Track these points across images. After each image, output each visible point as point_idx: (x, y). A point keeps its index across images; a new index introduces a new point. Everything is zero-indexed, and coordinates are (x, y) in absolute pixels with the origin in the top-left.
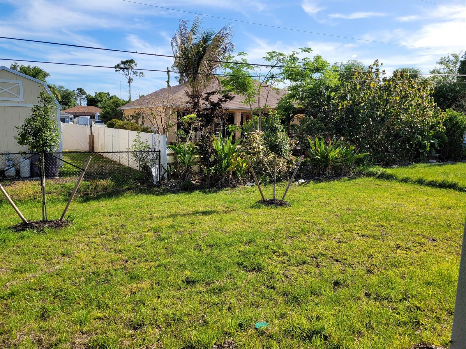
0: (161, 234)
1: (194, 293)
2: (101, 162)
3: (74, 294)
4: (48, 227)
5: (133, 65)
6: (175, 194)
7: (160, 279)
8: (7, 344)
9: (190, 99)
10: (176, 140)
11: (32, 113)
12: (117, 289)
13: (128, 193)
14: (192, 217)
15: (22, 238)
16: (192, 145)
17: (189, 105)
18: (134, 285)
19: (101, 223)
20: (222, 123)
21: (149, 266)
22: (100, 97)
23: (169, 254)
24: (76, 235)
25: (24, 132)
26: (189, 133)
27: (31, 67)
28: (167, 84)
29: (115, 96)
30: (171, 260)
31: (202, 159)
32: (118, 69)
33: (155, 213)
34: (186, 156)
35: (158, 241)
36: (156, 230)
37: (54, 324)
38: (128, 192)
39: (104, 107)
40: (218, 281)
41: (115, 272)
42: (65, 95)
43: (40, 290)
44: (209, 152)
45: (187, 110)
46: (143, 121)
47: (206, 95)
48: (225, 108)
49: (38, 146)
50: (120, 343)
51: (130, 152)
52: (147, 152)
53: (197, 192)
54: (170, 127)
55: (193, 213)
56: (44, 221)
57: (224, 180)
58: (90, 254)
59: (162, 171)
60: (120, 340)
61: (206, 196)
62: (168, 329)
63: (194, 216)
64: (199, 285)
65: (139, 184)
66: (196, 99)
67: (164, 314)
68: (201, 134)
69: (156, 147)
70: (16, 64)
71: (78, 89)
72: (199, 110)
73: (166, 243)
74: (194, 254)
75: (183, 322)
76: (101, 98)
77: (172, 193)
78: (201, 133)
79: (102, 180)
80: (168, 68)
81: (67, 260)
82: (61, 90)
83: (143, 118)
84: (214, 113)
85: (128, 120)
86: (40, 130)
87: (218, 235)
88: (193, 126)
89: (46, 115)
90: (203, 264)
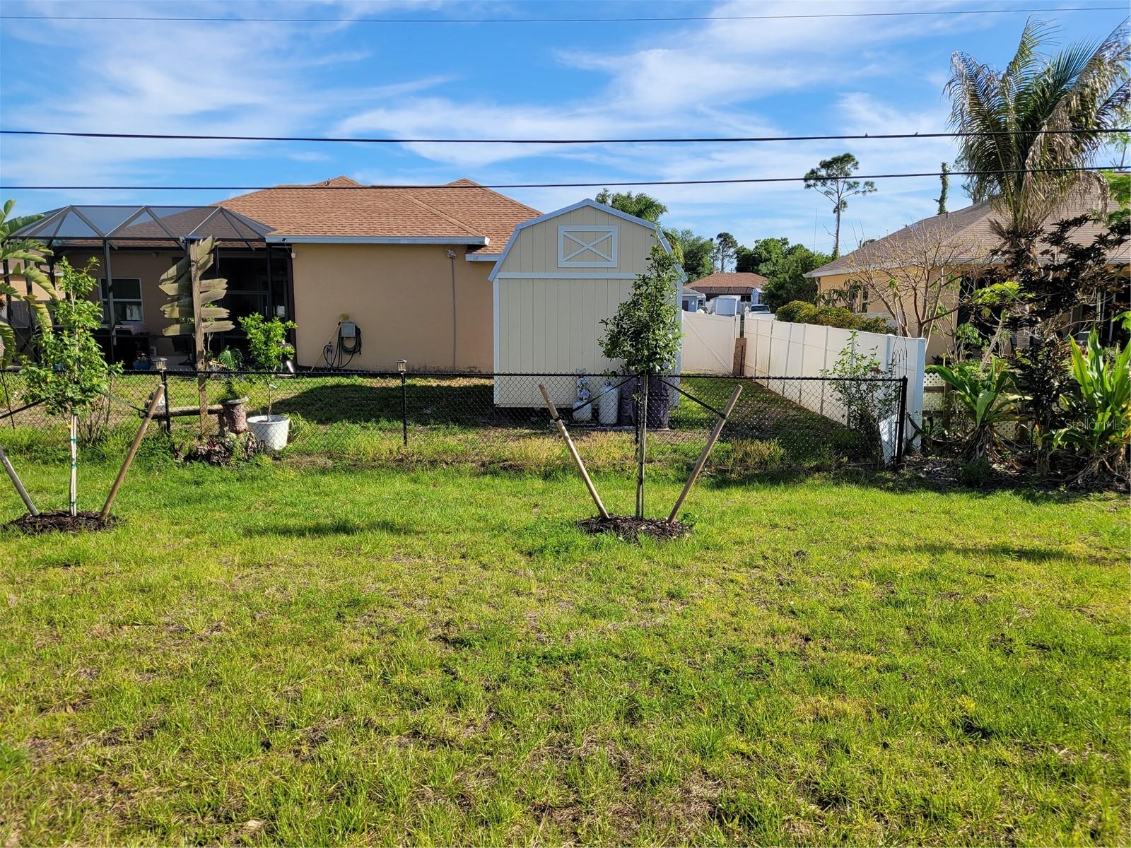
0: (896, 588)
1: (986, 762)
2: (759, 401)
3: (690, 685)
4: (645, 532)
5: (849, 166)
6: (940, 492)
7: (890, 702)
8: (566, 751)
9: (1003, 240)
10: (953, 353)
11: (634, 291)
12: (782, 698)
13: (817, 479)
14: (988, 560)
15: (597, 547)
16: (1000, 365)
17: (998, 259)
18: (824, 700)
19: (751, 541)
20: (1102, 305)
21: (861, 664)
22: (765, 250)
23: (917, 644)
24: (698, 559)
25: (616, 330)
26: (993, 333)
27: (633, 195)
28: (938, 205)
29: (800, 246)
30: (921, 660)
31: (1027, 406)
32: (812, 182)
33: (882, 536)
34: (981, 395)
35: (887, 605)
36: (884, 579)
37: (651, 739)
38: (817, 475)
39: (773, 273)
40: (1062, 749)
41: (780, 658)
42: (693, 250)
43: (626, 659)
44: (1052, 386)
45: (991, 272)
46: (864, 305)
47: (1054, 229)
48: (1116, 262)
49: (639, 361)
50: (787, 825)
51: (829, 379)
52: (871, 380)
53: (1008, 494)
54: (937, 318)
55: (990, 550)
56: (639, 519)
57: (1097, 467)
58: (726, 605)
59: (909, 431)
60: (787, 818)
61: (1035, 508)
62: (908, 832)
63: (993, 558)
64: (1000, 744)
65: (846, 459)
66: (1023, 240)
67: (897, 792)
68: (1031, 338)
69: (896, 369)
70: (606, 191)
71: (720, 236)
72: (1029, 270)
73: (909, 615)
74: (991, 660)
75: (950, 827)
76: (769, 252)
77: (932, 490)
78: (1031, 334)
79: (757, 442)
80: (944, 165)
81: (679, 609)
82: (686, 241)
83: (866, 297)
84: (1077, 278)
85: (827, 303)
86: (646, 327)
87: (1068, 620)
88: (1006, 315)
89: (658, 294)
90: (1016, 692)
